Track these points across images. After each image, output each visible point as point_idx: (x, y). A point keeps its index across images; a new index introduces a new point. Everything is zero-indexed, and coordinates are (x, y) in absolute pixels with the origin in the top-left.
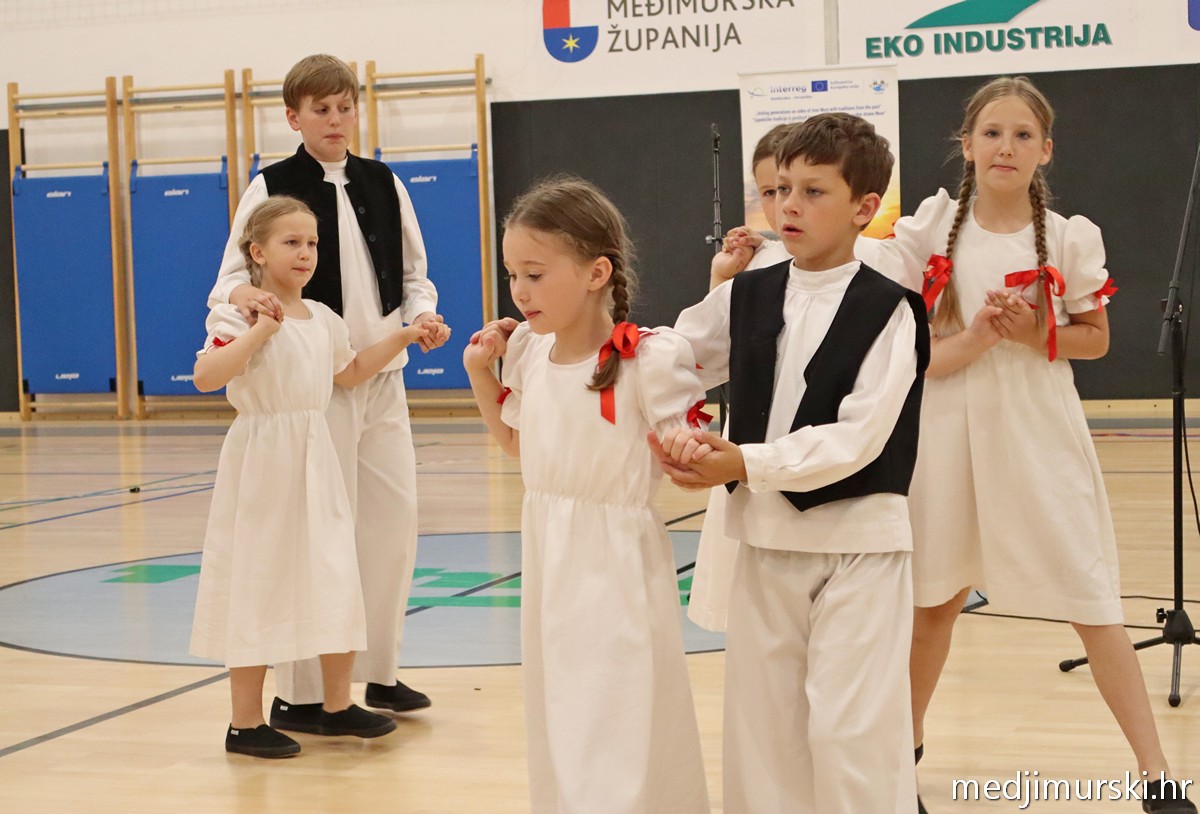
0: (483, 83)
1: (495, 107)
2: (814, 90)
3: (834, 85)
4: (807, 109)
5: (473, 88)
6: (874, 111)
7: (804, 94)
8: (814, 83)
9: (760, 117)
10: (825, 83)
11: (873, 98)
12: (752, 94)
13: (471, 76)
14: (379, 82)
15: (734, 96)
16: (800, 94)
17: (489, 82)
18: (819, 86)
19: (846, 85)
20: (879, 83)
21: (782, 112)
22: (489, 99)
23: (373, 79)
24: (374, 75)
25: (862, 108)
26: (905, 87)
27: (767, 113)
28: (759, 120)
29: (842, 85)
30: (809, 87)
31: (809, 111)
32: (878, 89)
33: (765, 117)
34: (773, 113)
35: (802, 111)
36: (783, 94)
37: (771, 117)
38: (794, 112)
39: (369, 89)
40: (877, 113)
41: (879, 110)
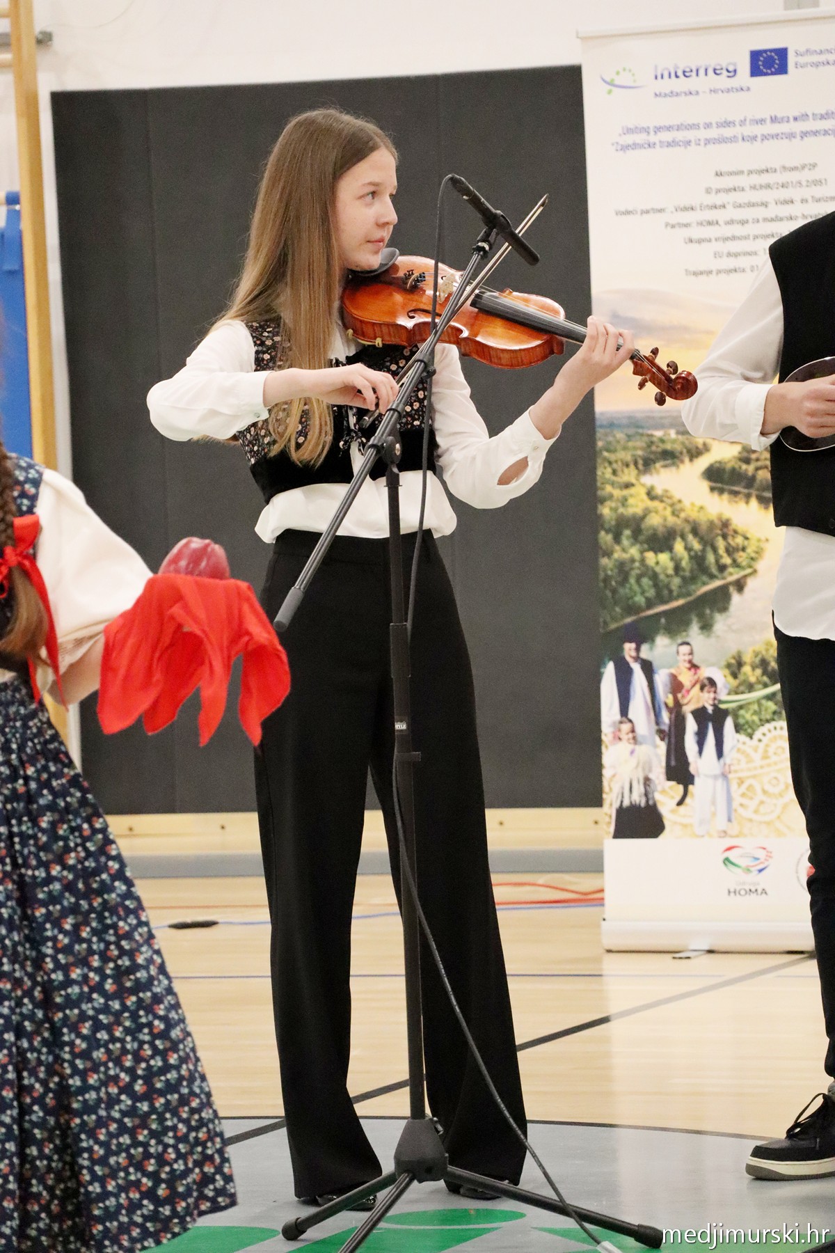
2: (755, 72)
3: (802, 60)
4: (737, 118)
7: (734, 82)
9: (629, 139)
10: (783, 52)
12: (611, 84)
15: (570, 79)
16: (723, 81)
18: (769, 62)
19: (830, 57)
21: (679, 128)
27: (646, 130)
28: (625, 148)
29: (822, 58)
30: (745, 66)
31: (743, 123)
33: (640, 138)
34: (658, 129)
35: (727, 124)
36: (681, 84)
37: (653, 138)
38: (708, 126)
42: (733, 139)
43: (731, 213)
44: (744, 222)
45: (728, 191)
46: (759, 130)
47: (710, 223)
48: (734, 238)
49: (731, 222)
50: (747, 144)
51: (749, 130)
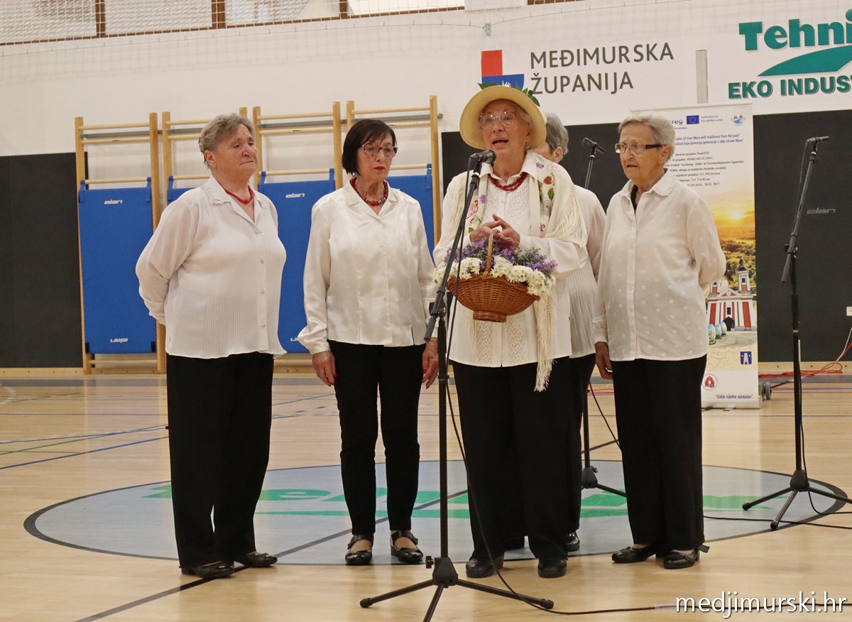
0: (435, 117)
1: (445, 135)
2: (688, 123)
3: (703, 119)
4: (683, 137)
5: (428, 122)
6: (735, 138)
7: (682, 126)
8: (688, 117)
10: (697, 117)
11: (732, 129)
13: (428, 112)
17: (440, 117)
18: (693, 120)
19: (713, 119)
20: (738, 117)
22: (441, 130)
23: (352, 115)
24: (353, 111)
25: (725, 136)
26: (758, 120)
29: (710, 119)
30: (685, 121)
31: (685, 139)
32: (738, 122)
39: (349, 122)
40: (737, 141)
41: (739, 138)
42: (681, 144)
43: (681, 167)
44: (685, 170)
45: (680, 160)
46: (690, 141)
47: (674, 170)
48: (682, 175)
49: (681, 170)
50: (686, 146)
51: (687, 141)
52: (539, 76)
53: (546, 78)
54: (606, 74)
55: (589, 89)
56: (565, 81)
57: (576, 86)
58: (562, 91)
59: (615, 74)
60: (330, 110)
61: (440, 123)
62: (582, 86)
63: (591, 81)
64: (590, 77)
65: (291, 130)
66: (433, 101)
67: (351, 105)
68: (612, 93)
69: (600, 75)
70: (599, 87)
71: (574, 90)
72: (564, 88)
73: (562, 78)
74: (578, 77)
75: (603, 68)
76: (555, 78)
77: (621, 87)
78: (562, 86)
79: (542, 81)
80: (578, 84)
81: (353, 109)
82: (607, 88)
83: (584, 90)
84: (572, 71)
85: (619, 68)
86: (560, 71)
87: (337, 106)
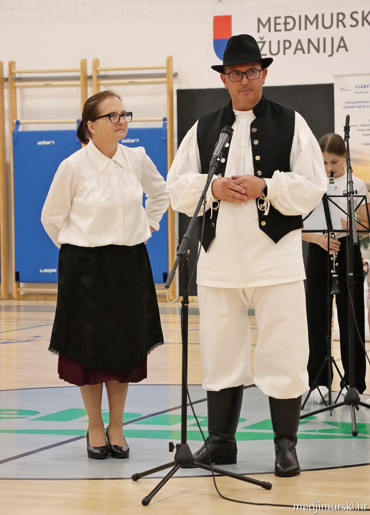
0: (171, 76)
1: (179, 92)
5: (164, 80)
9: (347, 105)
12: (342, 89)
13: (164, 71)
14: (102, 73)
15: (330, 87)
17: (176, 75)
21: (362, 102)
22: (176, 87)
23: (97, 72)
24: (98, 68)
27: (352, 103)
28: (346, 107)
33: (350, 105)
34: (356, 103)
36: (363, 89)
37: (354, 105)
39: (94, 78)
52: (264, 40)
53: (270, 42)
54: (324, 39)
55: (309, 52)
56: (287, 44)
57: (297, 49)
58: (284, 53)
59: (332, 39)
60: (78, 66)
61: (175, 80)
62: (302, 49)
63: (311, 45)
64: (310, 41)
65: (43, 83)
66: (169, 61)
67: (96, 62)
68: (330, 56)
69: (319, 39)
70: (318, 50)
71: (295, 53)
72: (287, 51)
73: (285, 41)
74: (299, 41)
75: (322, 33)
76: (279, 42)
77: (337, 51)
78: (285, 48)
79: (267, 45)
80: (299, 47)
81: (98, 66)
82: (324, 51)
83: (304, 53)
84: (294, 36)
85: (336, 33)
86: (283, 36)
87: (84, 63)
